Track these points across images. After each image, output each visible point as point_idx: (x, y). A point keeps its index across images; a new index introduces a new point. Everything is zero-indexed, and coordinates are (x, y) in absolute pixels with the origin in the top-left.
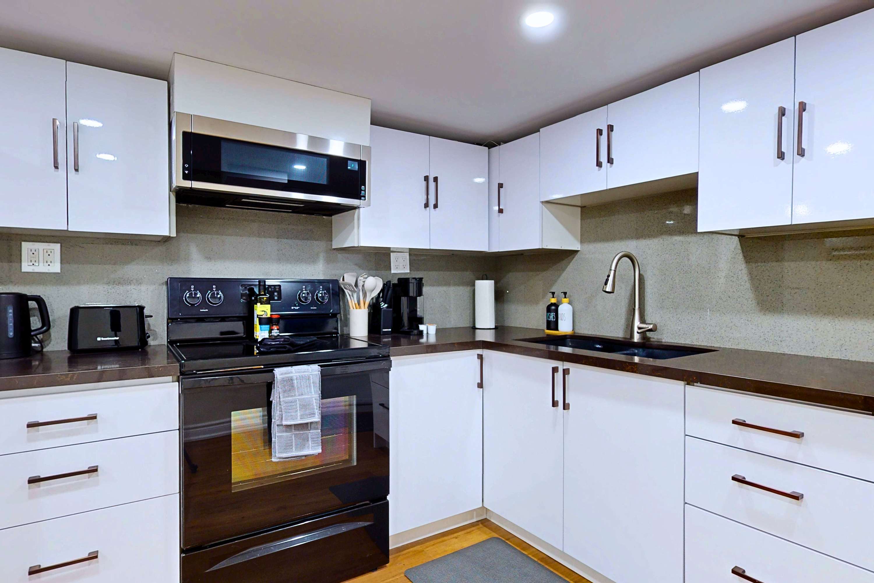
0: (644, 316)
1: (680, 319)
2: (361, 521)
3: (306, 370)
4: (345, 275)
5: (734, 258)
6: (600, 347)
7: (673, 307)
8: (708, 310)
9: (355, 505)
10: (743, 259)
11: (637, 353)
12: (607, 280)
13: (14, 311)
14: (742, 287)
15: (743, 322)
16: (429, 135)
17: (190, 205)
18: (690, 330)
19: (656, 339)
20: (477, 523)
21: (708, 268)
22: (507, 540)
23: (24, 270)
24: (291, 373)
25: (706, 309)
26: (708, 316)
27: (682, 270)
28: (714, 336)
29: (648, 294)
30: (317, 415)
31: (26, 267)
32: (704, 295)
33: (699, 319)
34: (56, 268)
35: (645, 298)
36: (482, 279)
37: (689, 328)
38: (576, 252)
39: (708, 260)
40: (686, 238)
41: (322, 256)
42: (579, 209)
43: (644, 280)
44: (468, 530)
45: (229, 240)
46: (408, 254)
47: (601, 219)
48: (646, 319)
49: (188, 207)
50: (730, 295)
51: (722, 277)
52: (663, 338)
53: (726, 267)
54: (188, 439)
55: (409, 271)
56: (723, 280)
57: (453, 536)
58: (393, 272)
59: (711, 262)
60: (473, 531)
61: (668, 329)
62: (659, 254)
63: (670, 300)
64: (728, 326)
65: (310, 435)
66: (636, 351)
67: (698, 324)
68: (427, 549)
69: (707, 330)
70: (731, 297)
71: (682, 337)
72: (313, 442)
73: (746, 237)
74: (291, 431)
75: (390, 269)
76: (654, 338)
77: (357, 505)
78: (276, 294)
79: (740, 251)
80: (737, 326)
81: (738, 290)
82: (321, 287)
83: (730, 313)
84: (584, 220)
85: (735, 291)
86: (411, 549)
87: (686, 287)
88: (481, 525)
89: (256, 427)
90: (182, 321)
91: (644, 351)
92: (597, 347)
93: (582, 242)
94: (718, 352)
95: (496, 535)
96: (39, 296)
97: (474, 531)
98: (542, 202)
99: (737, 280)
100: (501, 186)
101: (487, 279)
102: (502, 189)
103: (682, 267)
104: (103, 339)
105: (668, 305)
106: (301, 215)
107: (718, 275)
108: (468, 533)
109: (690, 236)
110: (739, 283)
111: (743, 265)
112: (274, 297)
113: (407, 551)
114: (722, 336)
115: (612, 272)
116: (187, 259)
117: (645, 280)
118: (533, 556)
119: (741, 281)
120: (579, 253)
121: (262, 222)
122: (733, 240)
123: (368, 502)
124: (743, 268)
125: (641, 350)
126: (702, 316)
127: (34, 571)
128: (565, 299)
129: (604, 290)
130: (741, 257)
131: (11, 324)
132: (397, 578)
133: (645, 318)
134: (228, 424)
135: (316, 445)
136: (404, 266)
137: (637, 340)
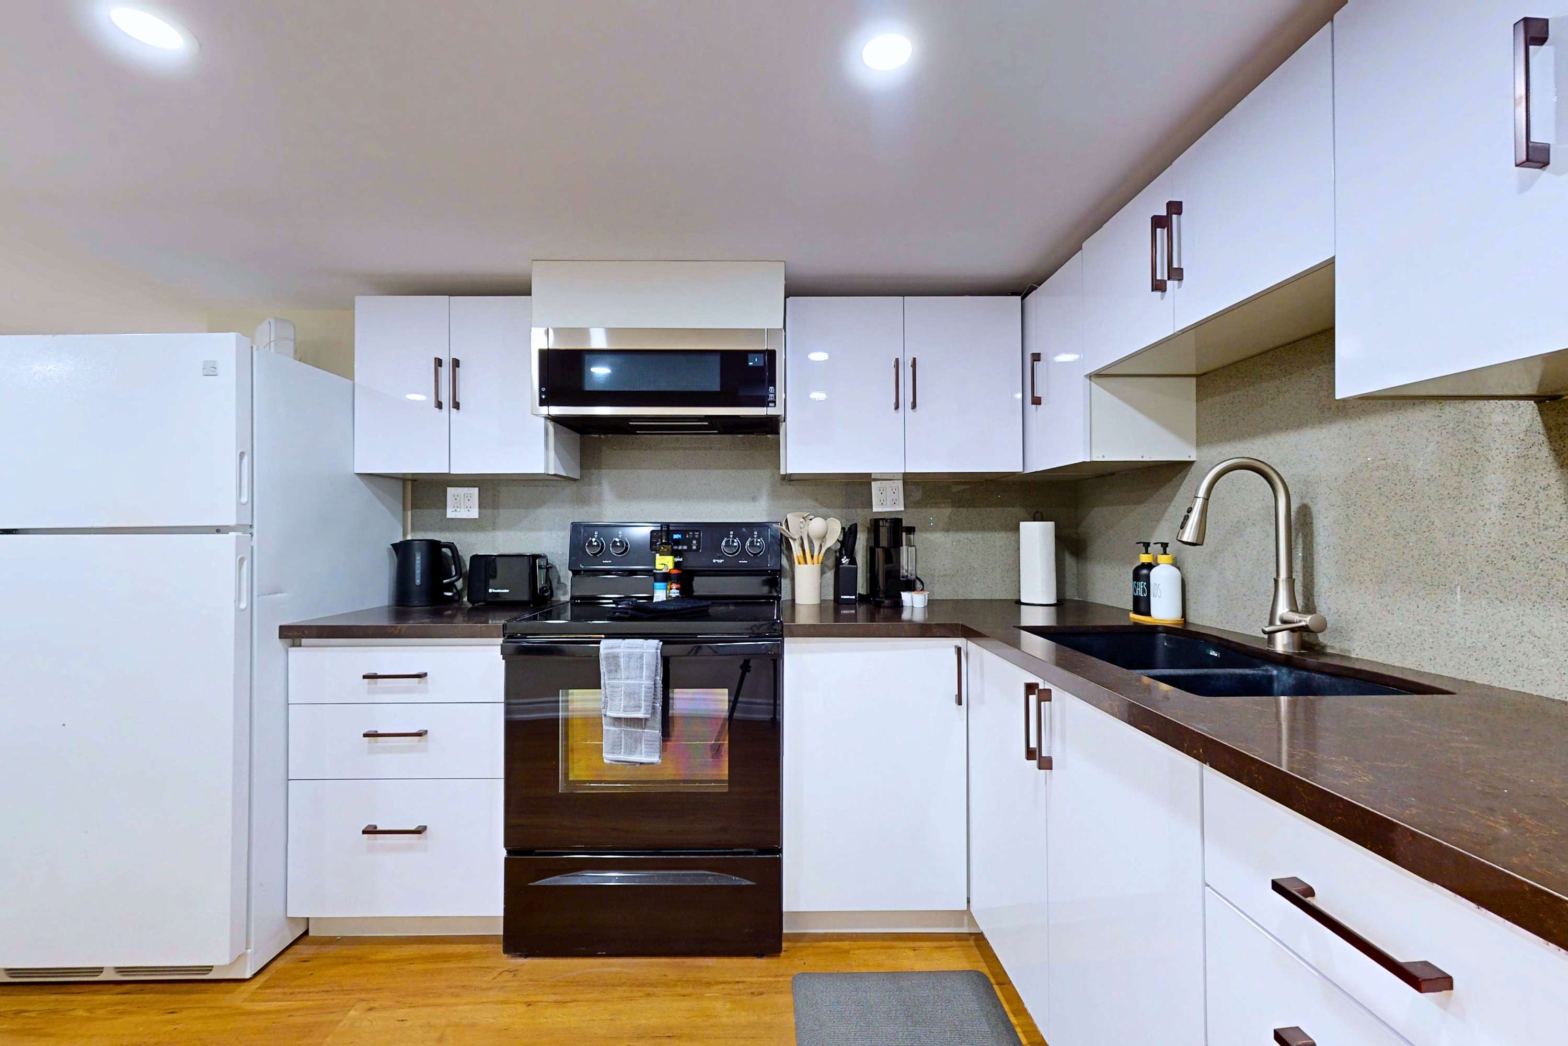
0: (1313, 596)
1: (1389, 608)
2: (735, 875)
3: (639, 646)
4: (789, 516)
5: (1526, 457)
6: (1216, 655)
7: (1374, 580)
8: (1459, 589)
9: (732, 849)
10: (1551, 459)
11: (1277, 676)
12: (1186, 518)
13: (421, 559)
14: (1549, 532)
15: (1555, 625)
16: (903, 294)
17: (602, 436)
18: (1414, 636)
19: (1338, 649)
20: (968, 936)
21: (1456, 485)
22: (999, 984)
23: (448, 516)
24: (619, 647)
25: (1453, 586)
26: (1458, 604)
27: (1393, 493)
28: (1475, 655)
29: (1319, 547)
30: (643, 709)
31: (450, 514)
32: (1447, 553)
33: (1434, 610)
34: (474, 513)
35: (1315, 557)
36: (1035, 519)
37: (1410, 632)
38: (1189, 464)
39: (1455, 467)
40: (1401, 417)
41: (765, 491)
42: (1194, 380)
43: (1312, 518)
44: (943, 944)
45: (644, 473)
46: (901, 481)
47: (1231, 394)
48: (1316, 604)
49: (600, 438)
50: (1516, 553)
51: (1492, 507)
52: (1351, 649)
53: (1504, 482)
54: (509, 716)
55: (903, 509)
56: (1495, 514)
57: (912, 944)
58: (874, 510)
59: (1463, 469)
60: (951, 947)
61: (1362, 629)
62: (1341, 459)
63: (1365, 561)
64: (1512, 634)
65: (644, 736)
66: (1275, 672)
67: (1434, 623)
68: (857, 952)
69: (1456, 639)
70: (1518, 559)
71: (1395, 652)
72: (648, 746)
73: (1564, 398)
74: (620, 726)
75: (871, 506)
76: (1332, 647)
77: (735, 850)
78: (694, 542)
79: (1544, 438)
80: (1538, 635)
81: (1538, 541)
82: (756, 533)
83: (1516, 600)
84: (1201, 401)
85: (1530, 542)
86: (833, 943)
87: (1402, 532)
88: (972, 943)
89: (594, 713)
90: (586, 573)
91: (1290, 673)
92: (1211, 654)
93: (1199, 444)
94: (1454, 696)
95: (985, 970)
96: (453, 543)
97: (954, 949)
98: (1090, 376)
99: (1534, 513)
100: (1036, 357)
101: (1042, 519)
102: (1040, 362)
103: (1393, 485)
104: (494, 591)
105: (1362, 573)
106: (737, 436)
107: (1482, 503)
108: (937, 948)
109: (1410, 410)
110: (1542, 522)
111: (1553, 474)
112: (692, 546)
113: (827, 943)
114: (1496, 656)
115: (1199, 503)
116: (599, 500)
117: (1314, 516)
118: (1023, 1032)
119: (1547, 517)
120: (1194, 467)
121: (686, 449)
122: (1521, 409)
123: (752, 850)
124: (1552, 481)
125: (1284, 670)
126: (1442, 604)
127: (371, 831)
128: (1165, 556)
129: (1179, 539)
130: (1545, 452)
131: (418, 572)
132: (779, 981)
133: (1316, 601)
134: (556, 704)
135: (652, 750)
136: (894, 501)
137: (1284, 646)
